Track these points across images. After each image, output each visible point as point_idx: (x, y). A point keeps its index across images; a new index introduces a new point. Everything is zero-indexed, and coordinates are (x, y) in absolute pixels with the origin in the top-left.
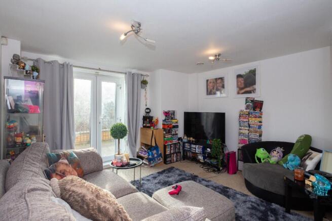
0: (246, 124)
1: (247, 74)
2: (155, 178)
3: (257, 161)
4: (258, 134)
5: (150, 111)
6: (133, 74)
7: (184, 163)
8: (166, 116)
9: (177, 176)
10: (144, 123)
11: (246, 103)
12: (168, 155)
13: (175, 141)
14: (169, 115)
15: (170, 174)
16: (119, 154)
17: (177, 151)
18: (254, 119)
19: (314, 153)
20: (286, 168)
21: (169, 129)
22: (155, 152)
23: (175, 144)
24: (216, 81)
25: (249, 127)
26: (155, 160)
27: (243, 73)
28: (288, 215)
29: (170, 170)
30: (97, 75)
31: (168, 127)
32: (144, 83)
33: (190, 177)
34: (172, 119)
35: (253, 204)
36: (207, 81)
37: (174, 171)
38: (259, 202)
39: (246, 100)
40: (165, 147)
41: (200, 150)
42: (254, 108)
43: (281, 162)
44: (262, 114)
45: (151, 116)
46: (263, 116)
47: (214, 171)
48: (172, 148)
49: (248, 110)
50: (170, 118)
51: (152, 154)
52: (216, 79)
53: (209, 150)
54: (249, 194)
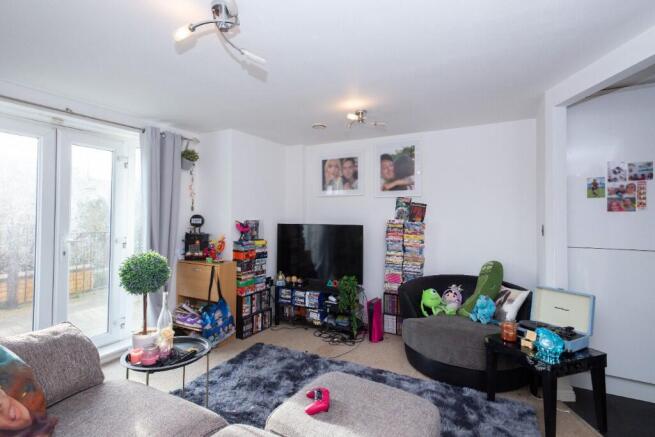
0: (399, 246)
1: (399, 154)
2: (227, 375)
3: (425, 313)
4: (418, 264)
5: (203, 221)
6: (161, 134)
7: (281, 332)
8: (242, 233)
9: (275, 362)
10: (186, 249)
11: (397, 207)
12: (246, 317)
13: (260, 287)
14: (247, 230)
15: (259, 361)
16: (145, 332)
17: (264, 306)
18: (412, 236)
19: (513, 292)
20: (475, 320)
21: (248, 260)
22: (218, 314)
23: (261, 292)
24: (342, 164)
25: (404, 251)
26: (219, 333)
27: (392, 152)
28: (493, 405)
29: (256, 351)
30: (57, 126)
31: (247, 256)
32: (189, 157)
33: (304, 361)
34: (253, 238)
35: (435, 395)
36: (324, 162)
37: (266, 353)
38: (443, 390)
39: (397, 202)
40: (240, 301)
41: (315, 300)
42: (411, 217)
43: (464, 312)
44: (424, 228)
45: (206, 232)
46: (425, 231)
47: (344, 340)
48: (254, 302)
49: (402, 221)
50: (250, 238)
51: (213, 319)
52: (342, 160)
53: (332, 299)
54: (419, 376)
